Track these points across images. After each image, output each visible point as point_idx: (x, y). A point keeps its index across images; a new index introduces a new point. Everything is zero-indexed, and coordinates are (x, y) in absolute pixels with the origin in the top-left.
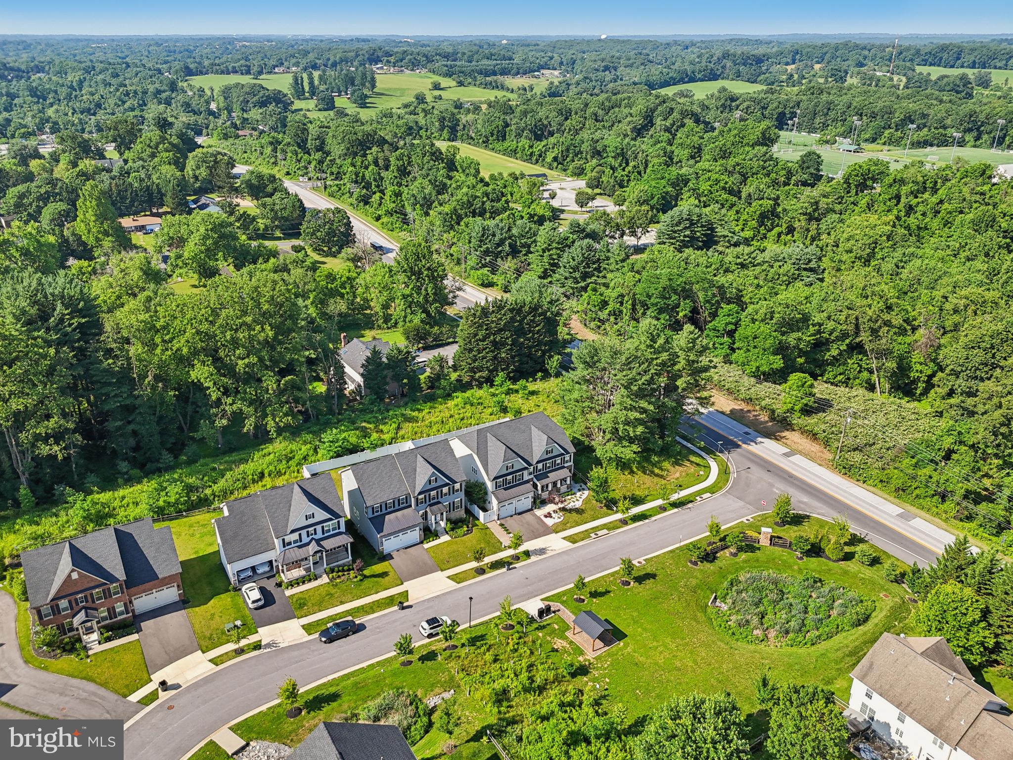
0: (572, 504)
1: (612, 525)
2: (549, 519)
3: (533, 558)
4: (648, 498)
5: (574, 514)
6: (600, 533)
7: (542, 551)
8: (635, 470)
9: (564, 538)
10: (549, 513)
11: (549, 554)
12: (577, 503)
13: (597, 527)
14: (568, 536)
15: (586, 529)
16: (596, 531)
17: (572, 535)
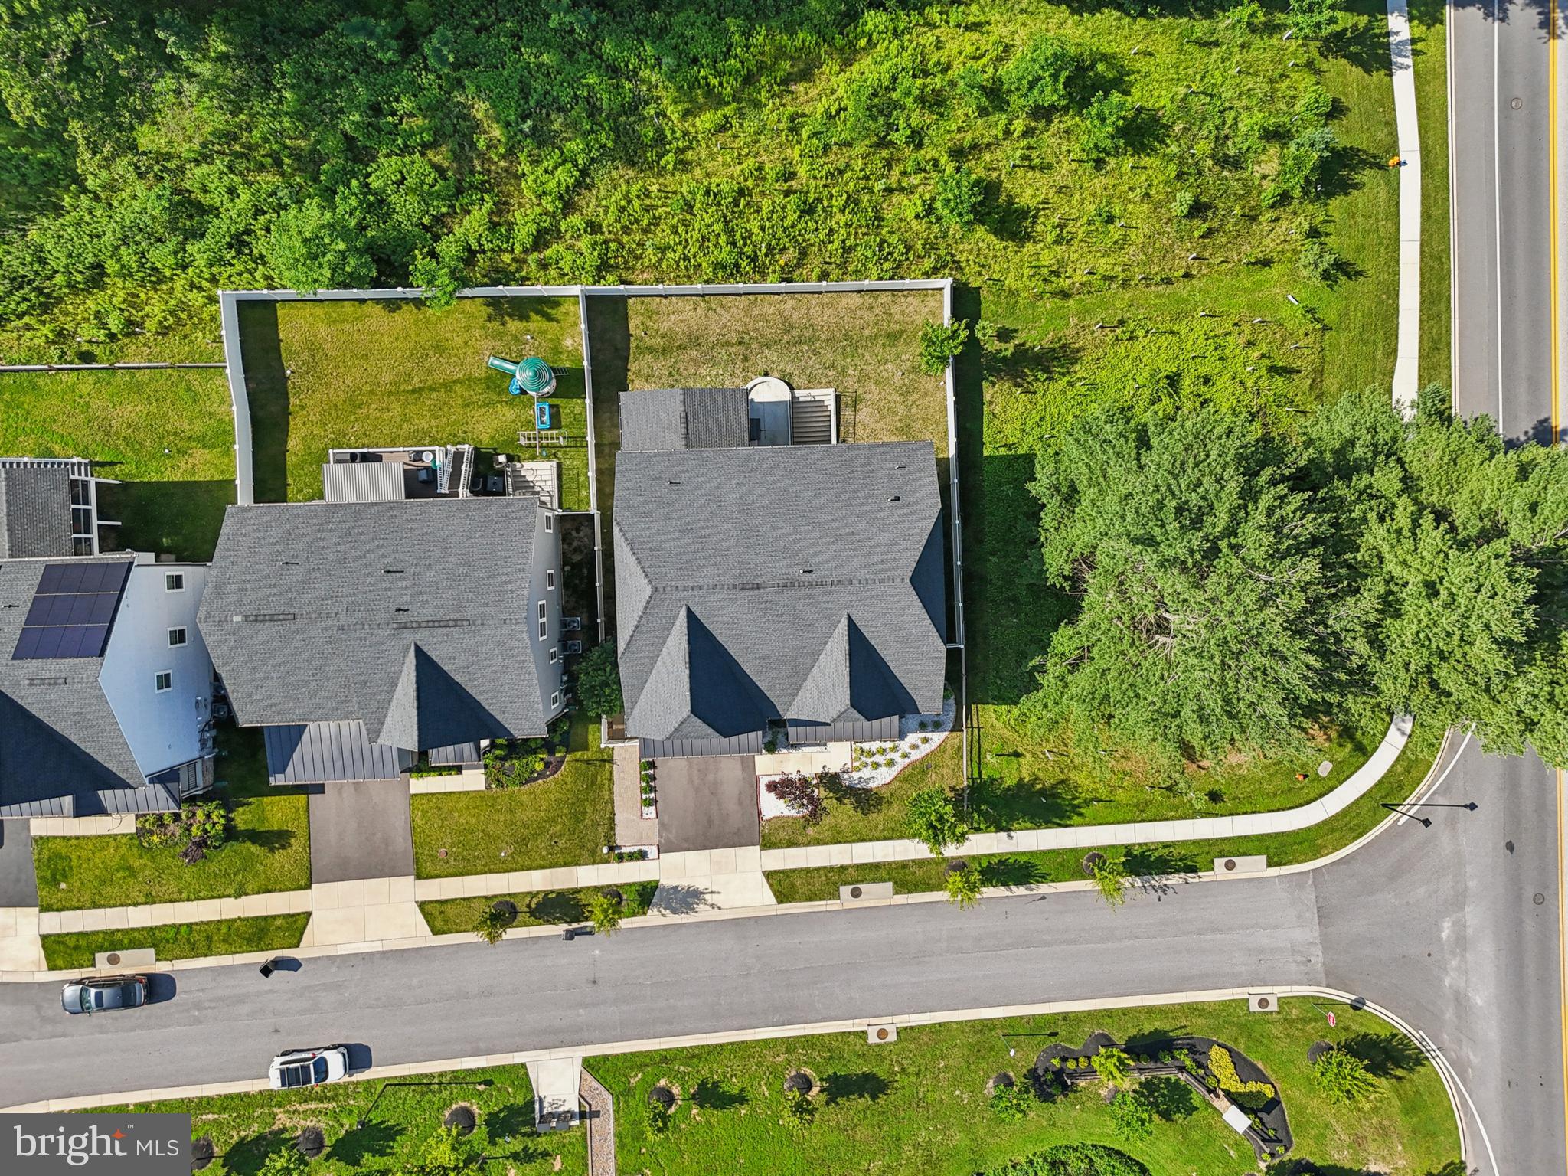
0: (866, 773)
1: (918, 874)
2: (774, 797)
3: (654, 917)
4: (1090, 811)
5: (848, 807)
6: (868, 891)
7: (687, 899)
9: (769, 875)
11: (703, 913)
12: (882, 770)
13: (878, 866)
14: (783, 872)
15: (846, 861)
16: (862, 882)
17: (794, 871)
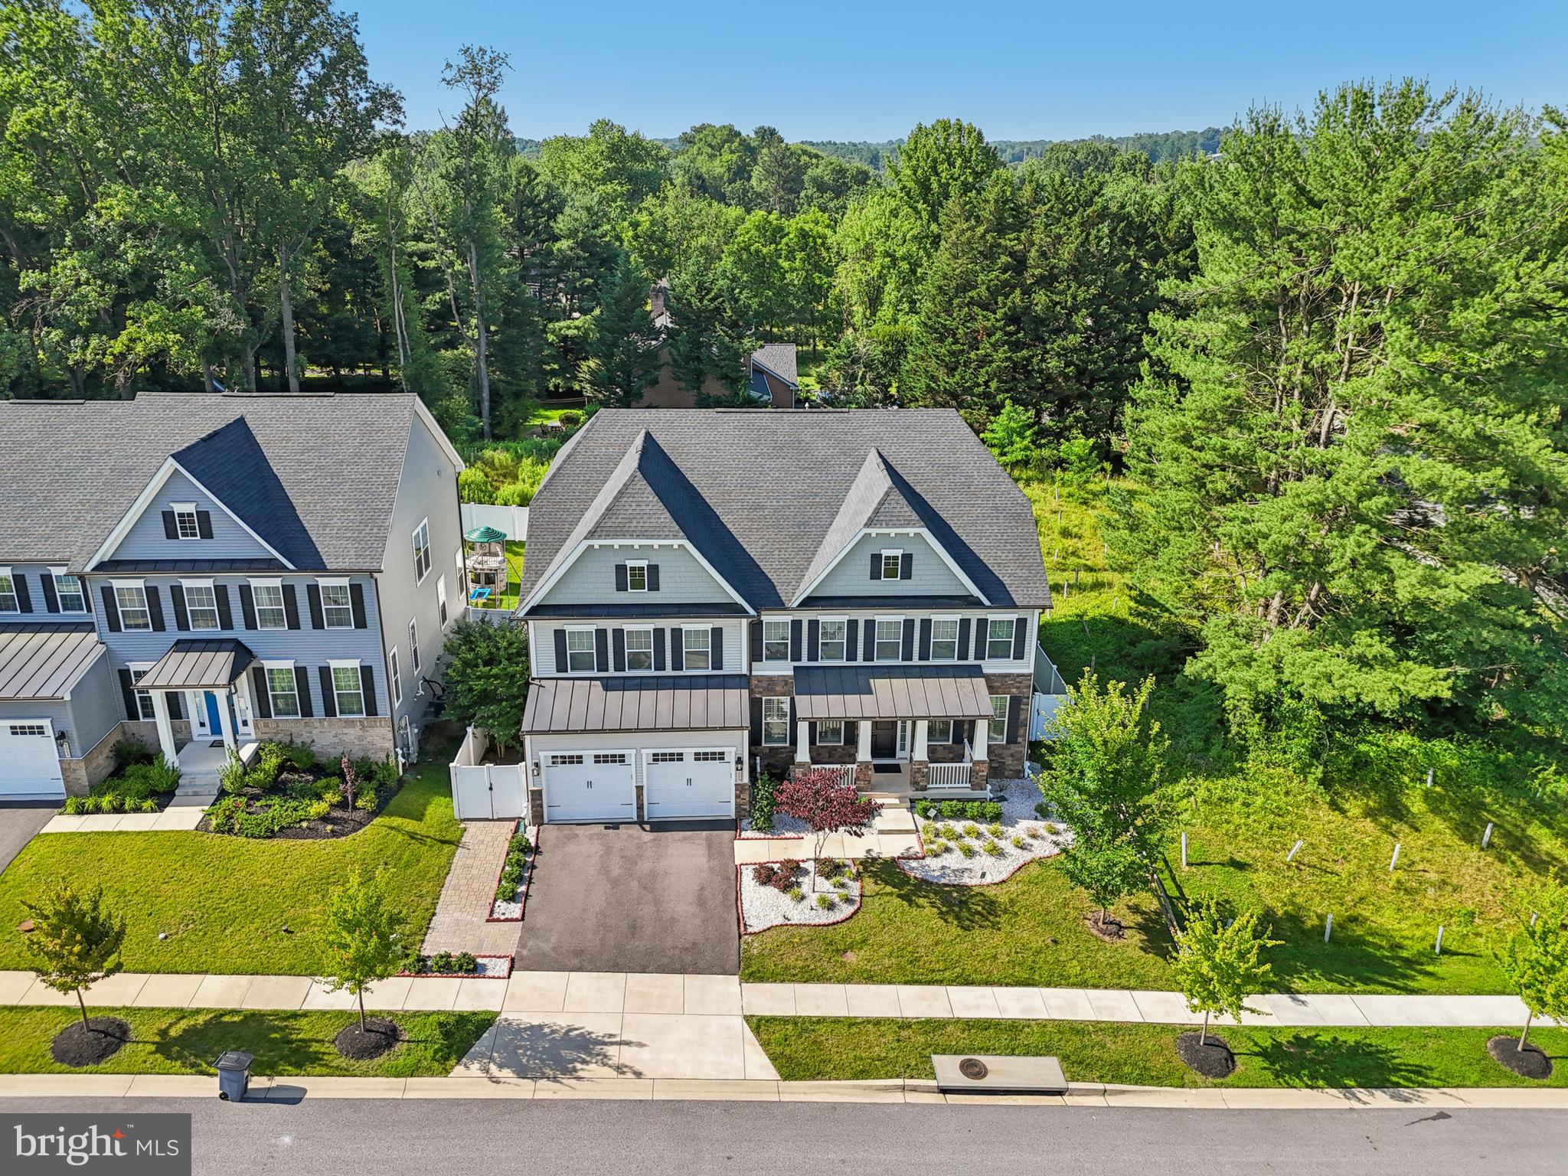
0: (954, 860)
1: (1115, 1048)
2: (771, 891)
4: (1446, 967)
5: (927, 913)
6: (1002, 1069)
8: (1416, 805)
9: (759, 1025)
10: (794, 868)
12: (984, 861)
13: (1014, 1027)
14: (794, 1021)
15: (939, 1012)
16: (986, 1051)
17: (820, 1021)
